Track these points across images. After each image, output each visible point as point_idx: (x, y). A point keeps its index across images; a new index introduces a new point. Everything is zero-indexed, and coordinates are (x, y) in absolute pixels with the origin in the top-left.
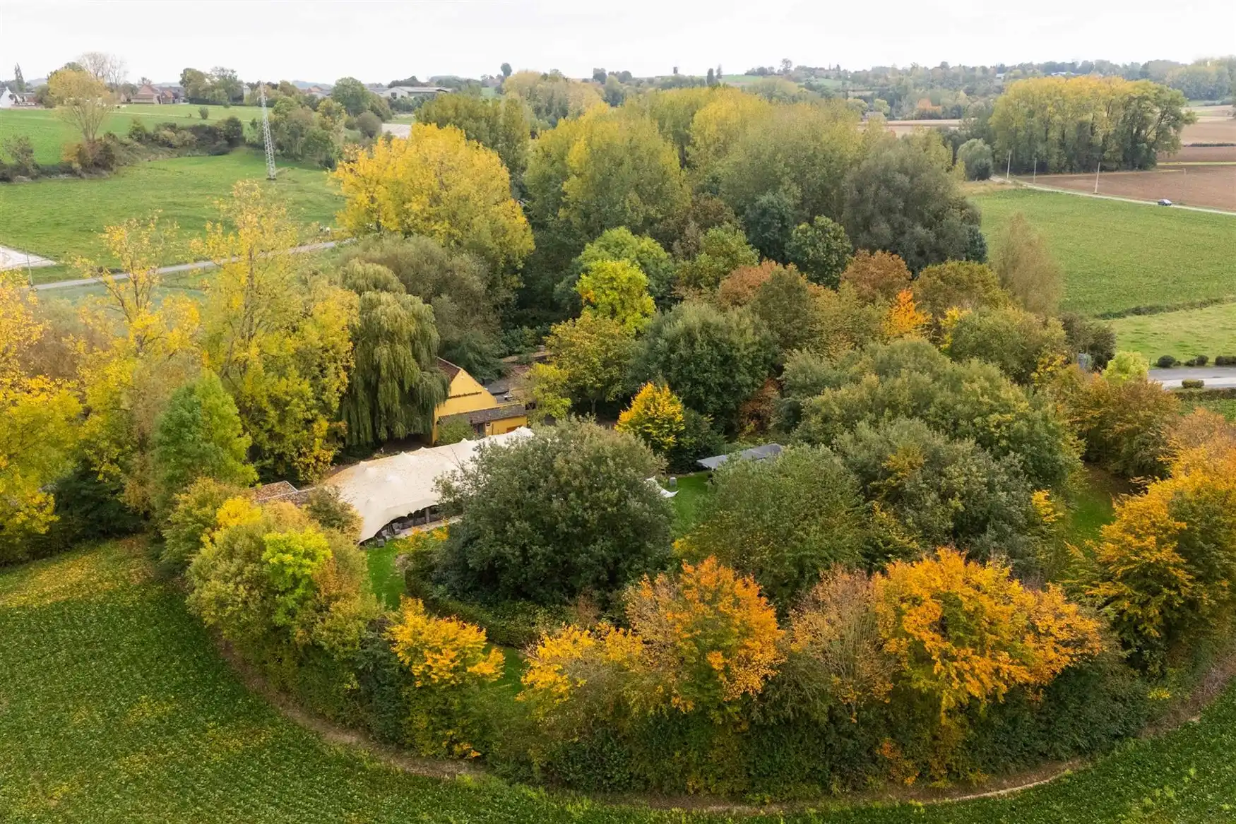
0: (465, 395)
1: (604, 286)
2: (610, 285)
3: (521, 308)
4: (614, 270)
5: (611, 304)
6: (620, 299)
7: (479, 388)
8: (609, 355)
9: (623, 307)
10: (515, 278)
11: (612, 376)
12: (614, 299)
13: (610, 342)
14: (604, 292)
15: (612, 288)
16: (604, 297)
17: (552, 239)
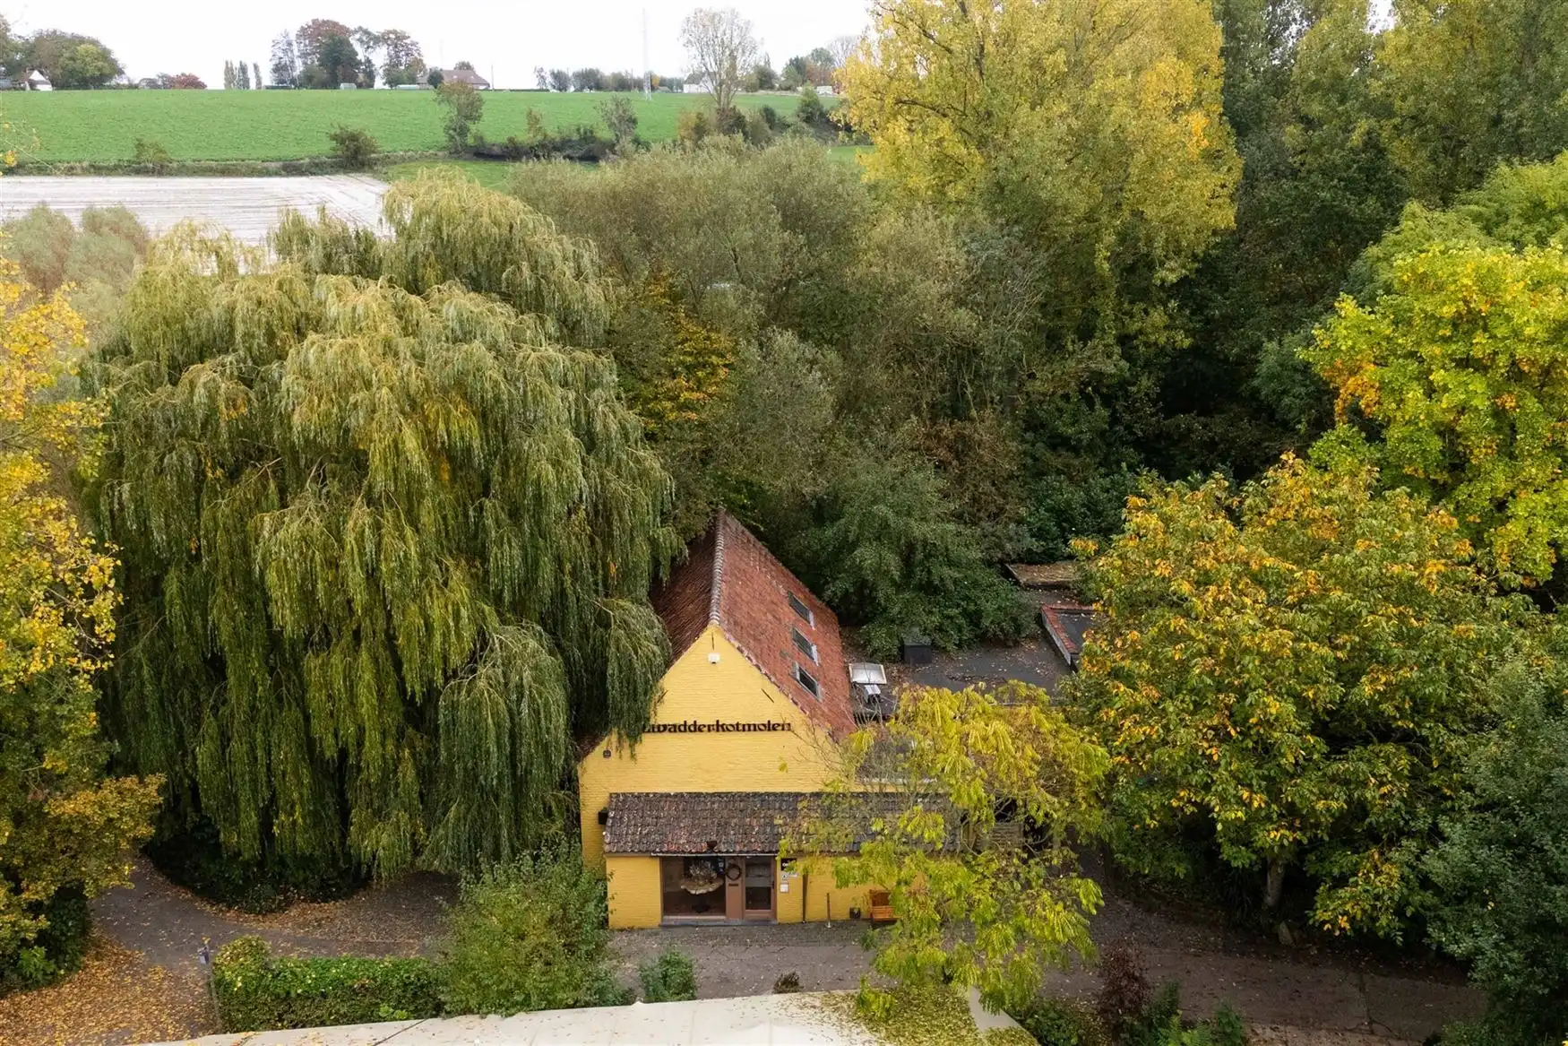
0: (719, 727)
1: (1427, 350)
2: (1458, 348)
3: (1170, 412)
4: (1488, 282)
5: (1446, 432)
6: (1498, 413)
7: (780, 707)
8: (1366, 689)
9: (1508, 451)
10: (1157, 317)
11: (1359, 809)
12: (1462, 409)
13: (1382, 622)
14: (1423, 376)
15: (1464, 363)
16: (1415, 394)
17: (1305, 202)
